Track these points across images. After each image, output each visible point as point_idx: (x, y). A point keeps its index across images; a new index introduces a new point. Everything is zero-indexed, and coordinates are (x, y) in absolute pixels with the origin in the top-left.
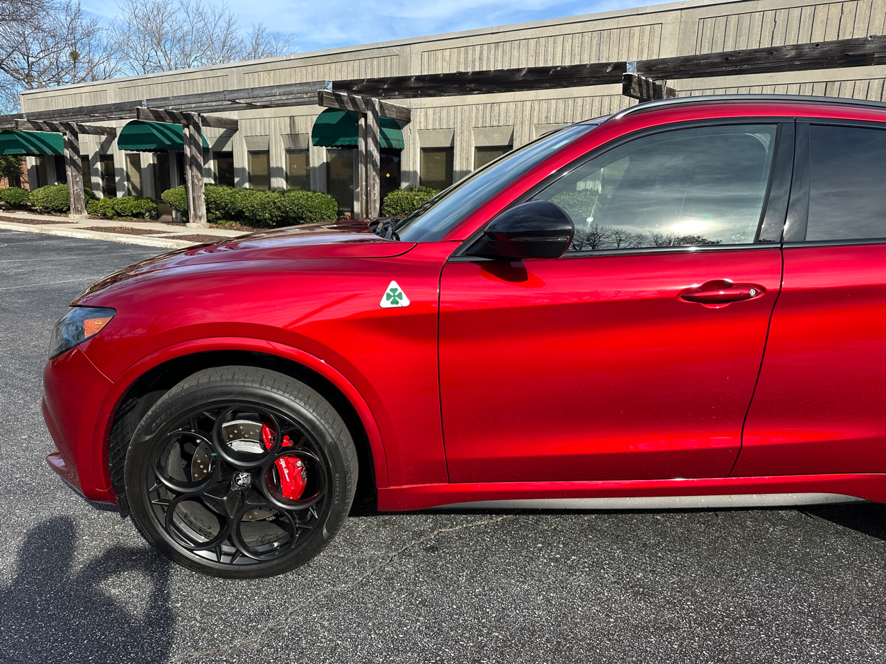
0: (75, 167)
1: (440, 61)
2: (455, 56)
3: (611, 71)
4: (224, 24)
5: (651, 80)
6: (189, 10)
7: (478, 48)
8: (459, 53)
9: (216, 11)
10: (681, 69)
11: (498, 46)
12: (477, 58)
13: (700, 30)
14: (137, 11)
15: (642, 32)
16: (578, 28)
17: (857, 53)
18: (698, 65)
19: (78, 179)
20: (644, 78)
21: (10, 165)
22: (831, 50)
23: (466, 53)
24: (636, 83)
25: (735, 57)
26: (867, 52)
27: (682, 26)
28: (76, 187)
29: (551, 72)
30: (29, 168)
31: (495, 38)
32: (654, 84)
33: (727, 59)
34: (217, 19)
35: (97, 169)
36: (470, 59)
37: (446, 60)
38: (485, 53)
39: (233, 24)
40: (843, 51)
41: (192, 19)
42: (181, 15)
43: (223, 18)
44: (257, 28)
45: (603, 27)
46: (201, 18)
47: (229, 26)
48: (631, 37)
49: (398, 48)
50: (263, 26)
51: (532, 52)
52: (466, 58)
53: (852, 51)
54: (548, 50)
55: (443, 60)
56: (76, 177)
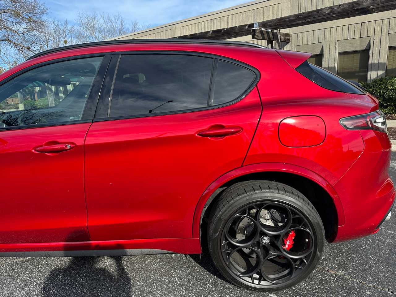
0: (50, 90)
1: (188, 30)
2: (194, 28)
3: (247, 28)
4: (120, 23)
5: (270, 31)
6: (105, 18)
7: (203, 23)
8: (195, 26)
9: (116, 17)
10: (278, 24)
11: (211, 21)
12: (203, 28)
13: (300, 4)
14: (82, 21)
15: (273, 8)
16: (245, 9)
17: (359, 8)
18: (285, 21)
19: (51, 95)
20: (265, 30)
21: (29, 91)
22: (346, 8)
23: (198, 26)
24: (259, 33)
25: (302, 16)
26: (364, 7)
27: (291, 3)
28: (50, 99)
29: (222, 31)
30: (37, 91)
31: (210, 18)
32: (273, 32)
33: (299, 17)
34: (116, 21)
35: (61, 90)
36: (200, 28)
37: (190, 30)
38: (206, 25)
39: (124, 22)
40: (352, 8)
41: (106, 22)
42: (102, 21)
43: (119, 20)
44: (134, 23)
45: (256, 7)
46: (110, 21)
47: (122, 23)
48: (268, 11)
49: (170, 26)
50: (137, 22)
51: (226, 22)
52: (198, 28)
53: (357, 7)
54: (232, 21)
55: (189, 30)
56: (50, 94)
